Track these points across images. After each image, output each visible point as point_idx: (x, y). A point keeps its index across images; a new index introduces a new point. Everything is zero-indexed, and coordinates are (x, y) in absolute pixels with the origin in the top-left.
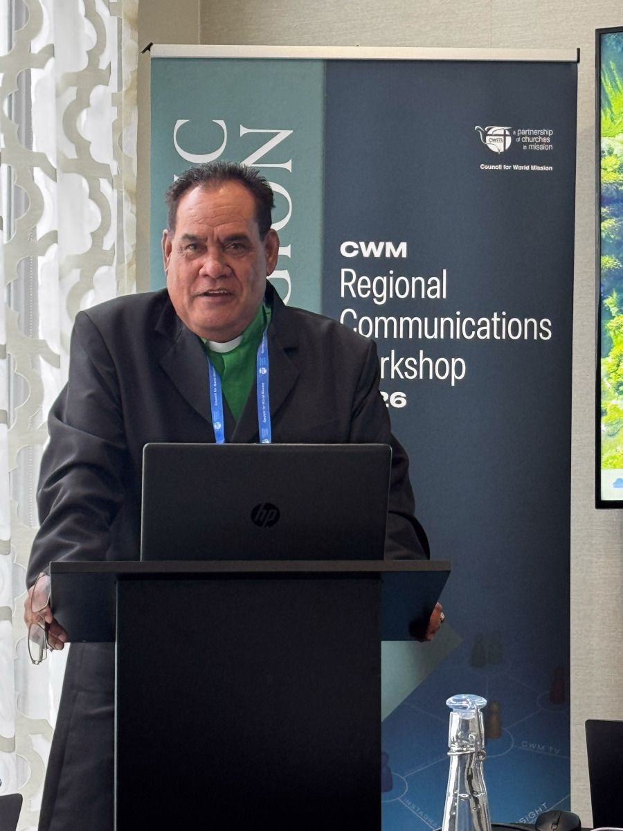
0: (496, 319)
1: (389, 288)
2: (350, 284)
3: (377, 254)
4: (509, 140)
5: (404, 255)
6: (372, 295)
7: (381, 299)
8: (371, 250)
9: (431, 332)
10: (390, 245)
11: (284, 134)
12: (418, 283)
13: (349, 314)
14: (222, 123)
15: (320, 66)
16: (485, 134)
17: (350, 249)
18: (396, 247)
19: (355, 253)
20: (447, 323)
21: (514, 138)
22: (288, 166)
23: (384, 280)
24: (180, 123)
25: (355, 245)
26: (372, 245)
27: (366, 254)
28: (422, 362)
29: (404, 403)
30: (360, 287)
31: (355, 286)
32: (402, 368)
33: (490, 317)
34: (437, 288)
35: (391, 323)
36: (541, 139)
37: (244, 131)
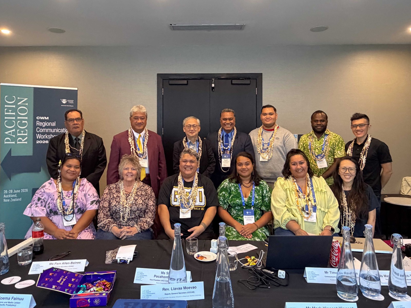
0: (64, 129)
1: (45, 124)
2: (38, 124)
3: (43, 119)
4: (66, 102)
5: (48, 119)
6: (42, 125)
7: (44, 126)
8: (42, 118)
9: (53, 131)
10: (45, 117)
11: (26, 99)
12: (50, 124)
13: (38, 128)
14: (14, 97)
15: (33, 88)
16: (62, 100)
17: (38, 118)
18: (47, 118)
19: (39, 119)
20: (55, 130)
21: (67, 101)
22: (27, 104)
23: (44, 123)
24: (6, 96)
25: (39, 117)
26: (42, 117)
27: (41, 119)
28: (51, 136)
29: (48, 142)
30: (40, 124)
31: (39, 124)
32: (48, 137)
33: (63, 129)
34: (54, 124)
35: (46, 130)
36: (71, 102)
37: (18, 98)
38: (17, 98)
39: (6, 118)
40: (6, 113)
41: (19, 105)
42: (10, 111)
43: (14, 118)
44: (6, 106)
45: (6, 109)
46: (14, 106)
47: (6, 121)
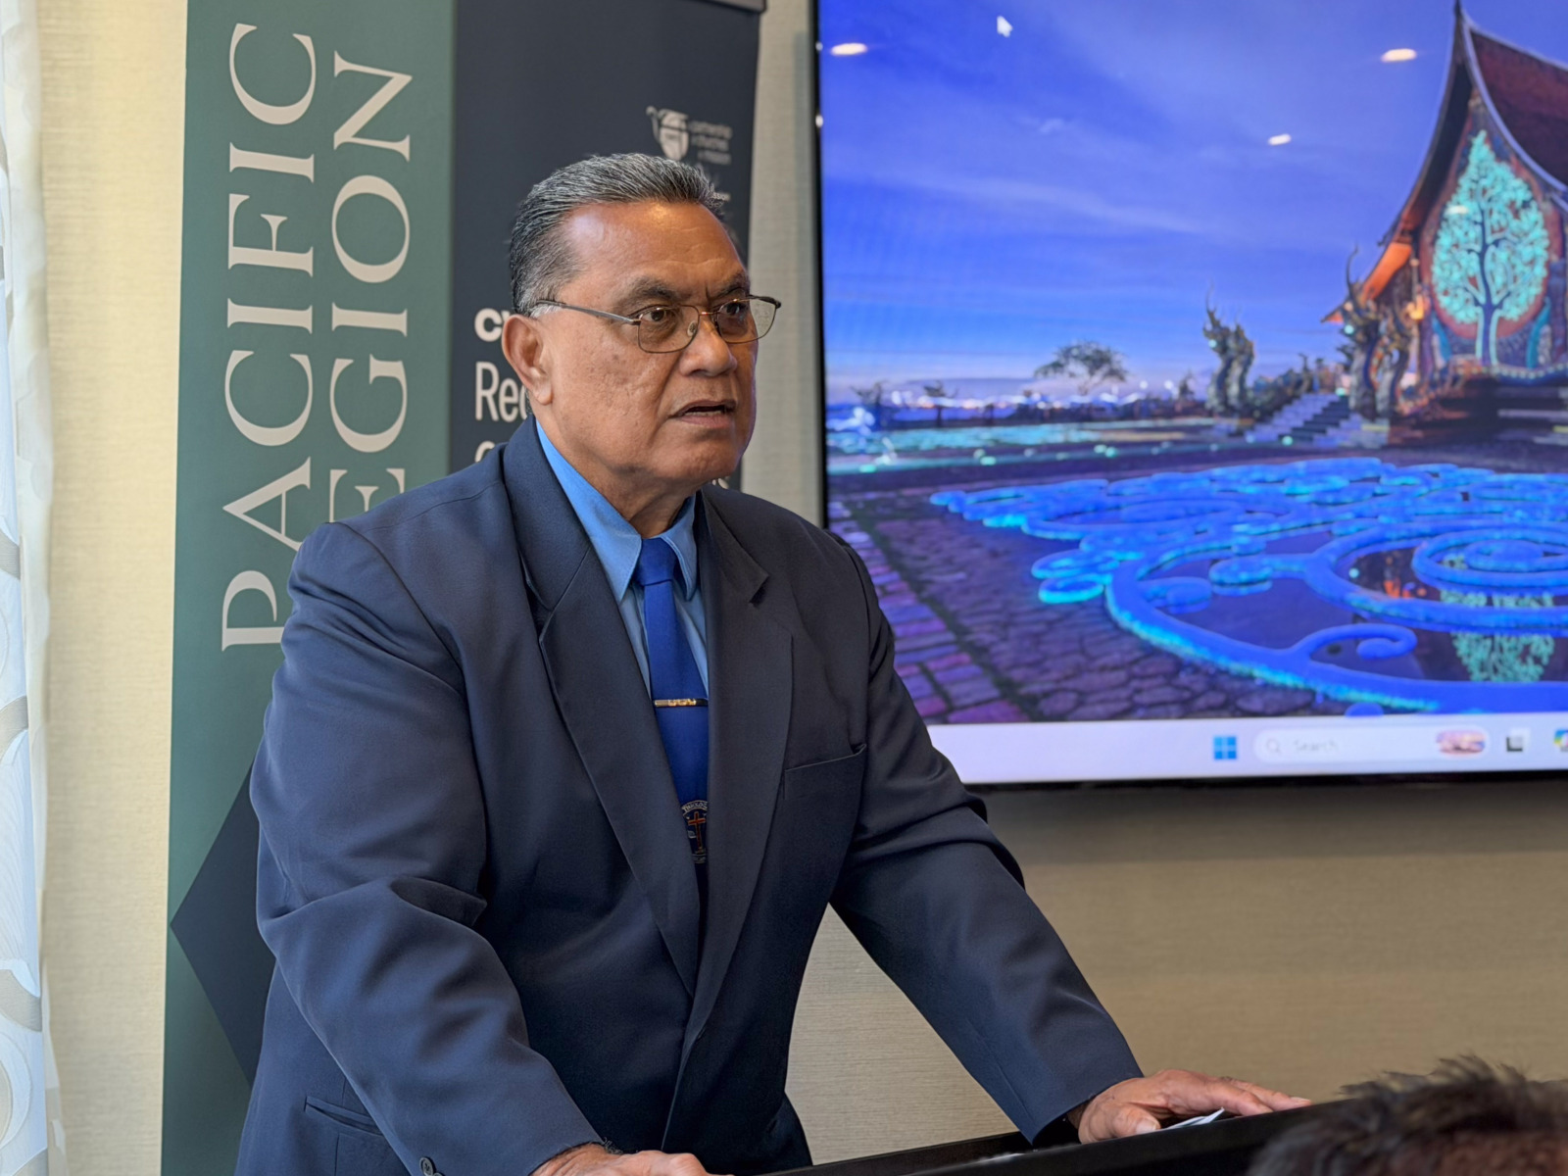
2: (489, 394)
4: (685, 137)
11: (399, 81)
14: (306, 41)
16: (660, 125)
17: (489, 325)
22: (403, 147)
24: (241, 30)
25: (496, 317)
30: (504, 400)
31: (496, 397)
36: (716, 142)
37: (341, 65)
38: (326, 63)
39: (237, 313)
40: (238, 255)
41: (345, 145)
42: (275, 221)
43: (303, 319)
44: (240, 158)
45: (236, 200)
46: (304, 167)
47: (237, 357)
